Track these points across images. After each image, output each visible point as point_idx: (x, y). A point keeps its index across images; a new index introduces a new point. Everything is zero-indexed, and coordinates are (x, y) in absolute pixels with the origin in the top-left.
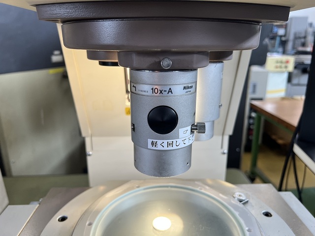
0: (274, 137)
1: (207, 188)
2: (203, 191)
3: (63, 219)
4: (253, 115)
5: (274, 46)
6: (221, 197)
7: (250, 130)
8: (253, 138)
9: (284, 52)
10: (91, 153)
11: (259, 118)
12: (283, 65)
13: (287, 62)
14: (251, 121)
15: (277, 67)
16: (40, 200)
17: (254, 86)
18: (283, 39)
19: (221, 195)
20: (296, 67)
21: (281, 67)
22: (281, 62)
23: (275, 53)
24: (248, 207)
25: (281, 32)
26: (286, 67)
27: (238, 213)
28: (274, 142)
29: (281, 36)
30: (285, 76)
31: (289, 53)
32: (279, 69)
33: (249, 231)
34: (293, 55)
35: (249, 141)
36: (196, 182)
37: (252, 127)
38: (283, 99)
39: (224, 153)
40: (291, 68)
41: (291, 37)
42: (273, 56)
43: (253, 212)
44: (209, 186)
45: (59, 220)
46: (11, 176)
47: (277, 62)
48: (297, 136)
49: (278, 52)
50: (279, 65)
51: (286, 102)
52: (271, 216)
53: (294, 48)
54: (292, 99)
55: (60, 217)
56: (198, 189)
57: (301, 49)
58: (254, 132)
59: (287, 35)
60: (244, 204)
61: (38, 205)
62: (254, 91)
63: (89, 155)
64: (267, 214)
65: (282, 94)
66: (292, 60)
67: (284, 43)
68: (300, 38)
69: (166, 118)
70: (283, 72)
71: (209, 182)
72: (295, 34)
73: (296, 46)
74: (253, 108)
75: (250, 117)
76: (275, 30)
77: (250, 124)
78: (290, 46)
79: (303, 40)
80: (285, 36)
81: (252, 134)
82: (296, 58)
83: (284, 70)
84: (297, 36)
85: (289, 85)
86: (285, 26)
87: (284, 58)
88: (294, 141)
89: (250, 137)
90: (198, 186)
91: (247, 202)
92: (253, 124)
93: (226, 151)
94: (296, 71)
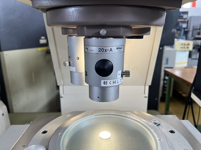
0: (180, 92)
1: (134, 115)
2: (131, 117)
3: (45, 132)
4: (167, 78)
5: (180, 35)
6: (143, 121)
7: (164, 87)
8: (166, 92)
9: (186, 39)
10: (63, 96)
11: (170, 79)
12: (186, 47)
13: (189, 44)
14: (165, 82)
15: (182, 48)
16: (31, 123)
17: (167, 60)
18: (186, 30)
19: (143, 120)
20: (194, 48)
21: (184, 48)
22: (185, 45)
23: (181, 39)
24: (160, 127)
25: (184, 26)
26: (188, 48)
27: (153, 130)
28: (180, 95)
29: (184, 28)
30: (187, 53)
31: (190, 39)
32: (183, 49)
33: (160, 140)
34: (192, 40)
35: (164, 95)
36: (127, 112)
37: (166, 86)
38: (186, 68)
39: (146, 97)
40: (191, 48)
41: (191, 29)
42: (180, 41)
43: (163, 130)
44: (135, 114)
45: (42, 133)
46: (13, 113)
47: (182, 45)
48: (193, 88)
49: (183, 39)
50: (183, 46)
51: (188, 70)
52: (174, 132)
53: (192, 36)
54: (192, 67)
55: (43, 131)
56: (128, 116)
57: (197, 36)
58: (167, 89)
59: (188, 28)
60: (157, 125)
61: (30, 125)
62: (167, 63)
63: (62, 97)
64: (172, 132)
65: (186, 65)
66: (191, 43)
67: (186, 33)
68: (197, 29)
70: (186, 51)
71: (136, 113)
72: (193, 27)
73: (194, 35)
74: (166, 73)
75: (164, 79)
76: (181, 24)
77: (164, 84)
78: (190, 34)
79: (198, 31)
80: (187, 28)
81: (166, 90)
82: (194, 42)
83: (187, 49)
84: (195, 28)
85: (190, 59)
86: (187, 22)
87: (187, 42)
88: (192, 91)
89: (165, 92)
90: (129, 114)
91: (160, 124)
92: (166, 84)
93: (147, 96)
94: (194, 50)
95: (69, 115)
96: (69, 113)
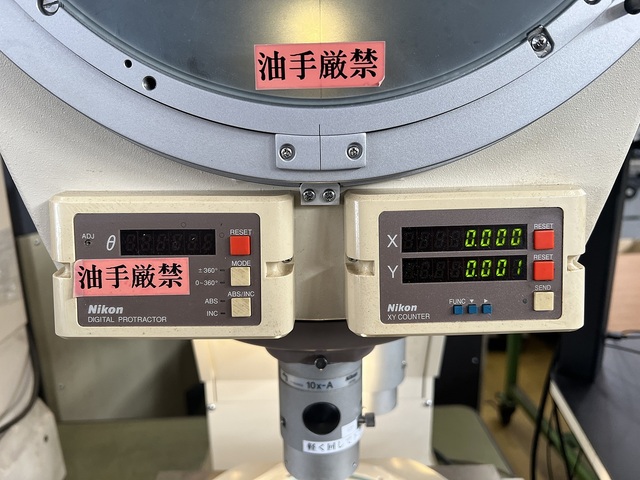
10: (213, 406)
39: (427, 406)
48: (557, 365)
63: (211, 409)
69: (325, 418)
88: (552, 375)
93: (429, 402)
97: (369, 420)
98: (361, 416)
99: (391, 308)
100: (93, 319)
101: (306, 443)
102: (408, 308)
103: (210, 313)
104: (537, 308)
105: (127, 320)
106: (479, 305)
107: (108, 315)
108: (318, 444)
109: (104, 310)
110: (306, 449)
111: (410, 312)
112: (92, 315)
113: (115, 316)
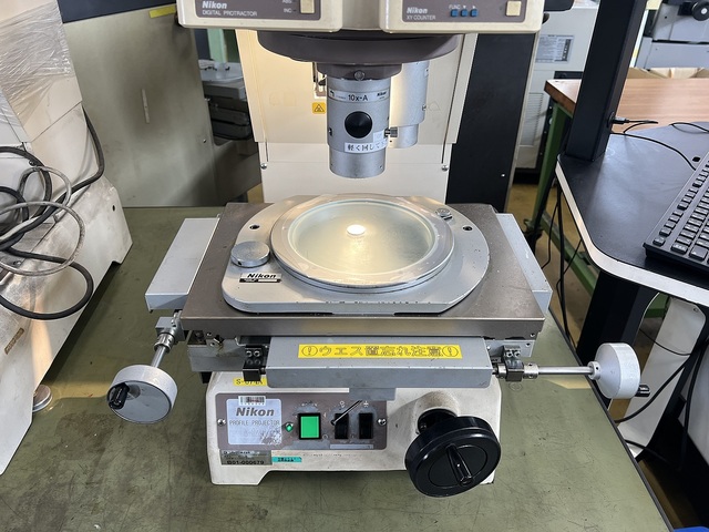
2: (403, 206)
3: (255, 227)
10: (266, 165)
24: (450, 221)
27: (435, 224)
33: (440, 237)
36: (399, 198)
43: (453, 226)
44: (411, 202)
45: (251, 228)
52: (472, 230)
55: (252, 224)
60: (446, 219)
61: (219, 219)
63: (264, 168)
64: (467, 229)
69: (361, 124)
71: (414, 199)
91: (450, 217)
93: (448, 167)
94: (666, 9)
95: (290, 202)
96: (290, 199)
97: (392, 132)
98: (387, 129)
99: (409, 10)
100: (206, 12)
101: (347, 145)
102: (421, 11)
103: (287, 10)
104: (508, 14)
105: (229, 13)
106: (469, 10)
107: (217, 9)
108: (355, 145)
109: (214, 5)
110: (347, 150)
111: (422, 14)
112: (205, 9)
113: (221, 10)
